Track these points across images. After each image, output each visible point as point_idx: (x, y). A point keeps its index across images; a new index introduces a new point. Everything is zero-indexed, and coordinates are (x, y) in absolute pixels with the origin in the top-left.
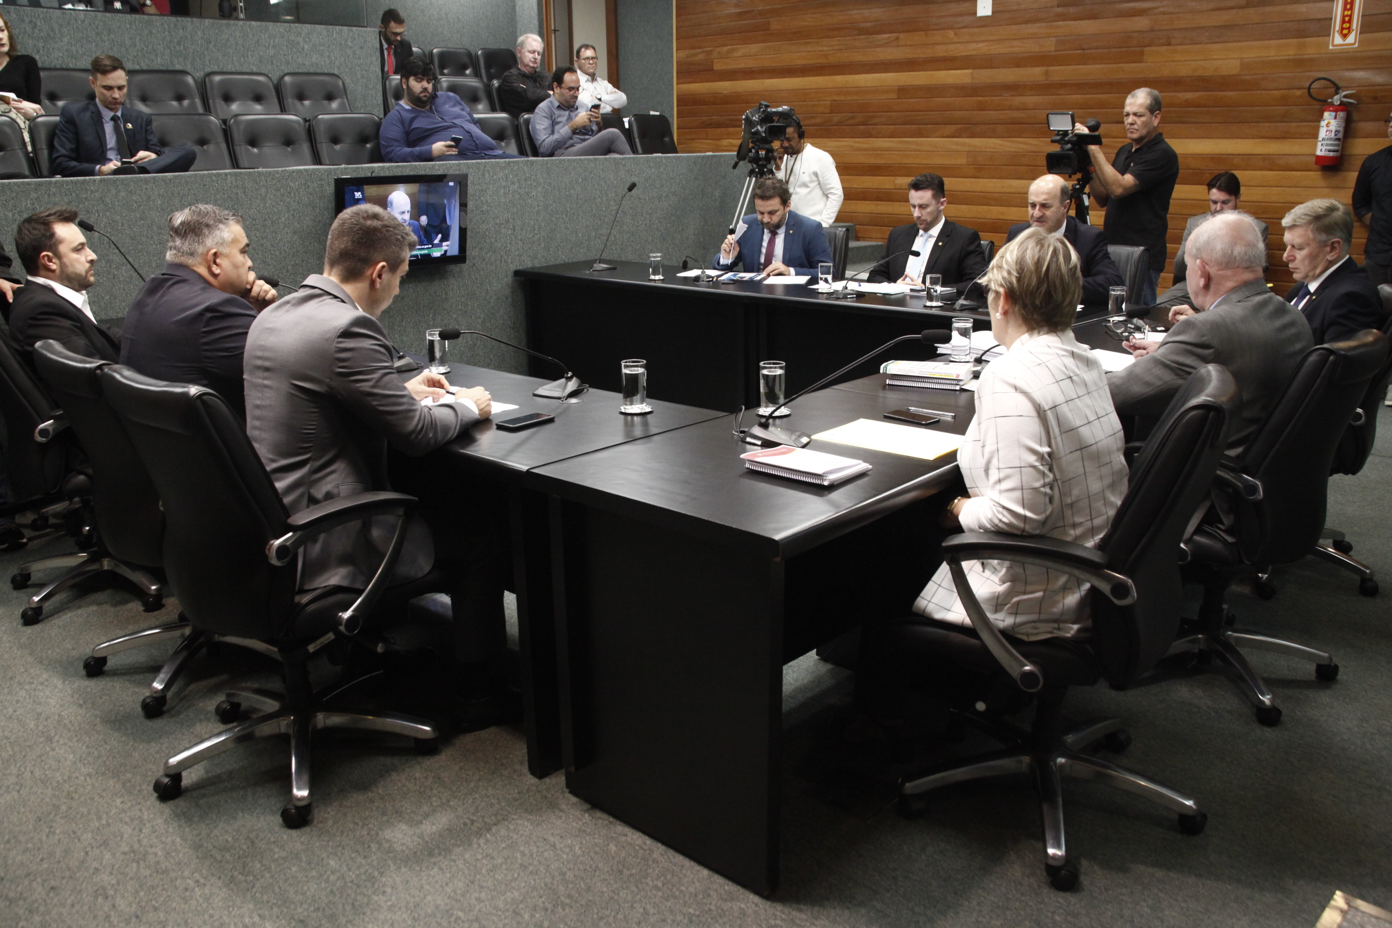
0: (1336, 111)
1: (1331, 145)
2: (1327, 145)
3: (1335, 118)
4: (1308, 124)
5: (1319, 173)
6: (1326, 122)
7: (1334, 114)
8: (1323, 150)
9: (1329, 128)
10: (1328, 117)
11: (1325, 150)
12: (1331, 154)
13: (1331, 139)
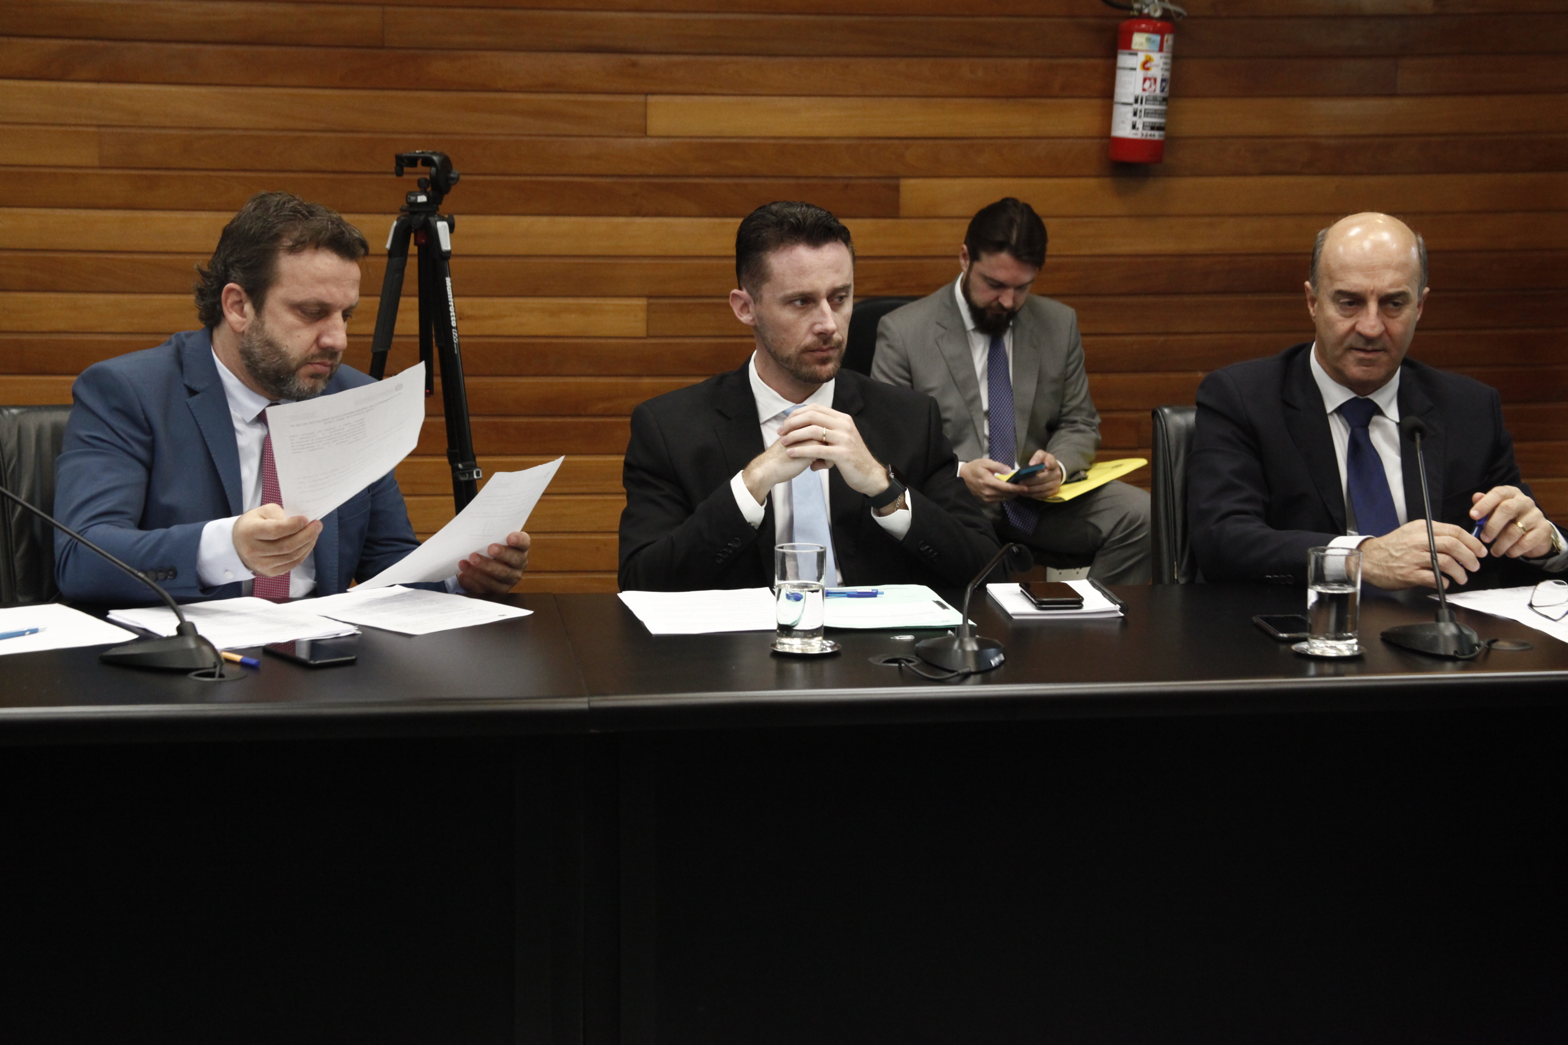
0: (1161, 33)
1: (1155, 113)
2: (1147, 113)
3: (1161, 50)
4: (1074, 61)
5: (1107, 181)
6: (1141, 57)
7: (1157, 38)
8: (1139, 125)
9: (1150, 73)
10: (1145, 46)
11: (1144, 126)
12: (1157, 135)
13: (1155, 99)
